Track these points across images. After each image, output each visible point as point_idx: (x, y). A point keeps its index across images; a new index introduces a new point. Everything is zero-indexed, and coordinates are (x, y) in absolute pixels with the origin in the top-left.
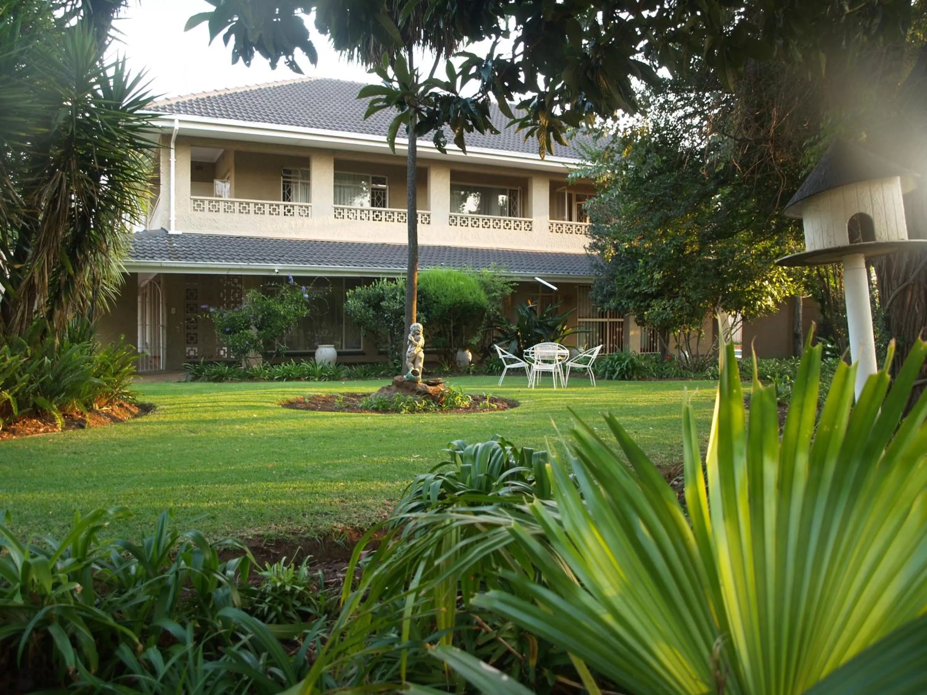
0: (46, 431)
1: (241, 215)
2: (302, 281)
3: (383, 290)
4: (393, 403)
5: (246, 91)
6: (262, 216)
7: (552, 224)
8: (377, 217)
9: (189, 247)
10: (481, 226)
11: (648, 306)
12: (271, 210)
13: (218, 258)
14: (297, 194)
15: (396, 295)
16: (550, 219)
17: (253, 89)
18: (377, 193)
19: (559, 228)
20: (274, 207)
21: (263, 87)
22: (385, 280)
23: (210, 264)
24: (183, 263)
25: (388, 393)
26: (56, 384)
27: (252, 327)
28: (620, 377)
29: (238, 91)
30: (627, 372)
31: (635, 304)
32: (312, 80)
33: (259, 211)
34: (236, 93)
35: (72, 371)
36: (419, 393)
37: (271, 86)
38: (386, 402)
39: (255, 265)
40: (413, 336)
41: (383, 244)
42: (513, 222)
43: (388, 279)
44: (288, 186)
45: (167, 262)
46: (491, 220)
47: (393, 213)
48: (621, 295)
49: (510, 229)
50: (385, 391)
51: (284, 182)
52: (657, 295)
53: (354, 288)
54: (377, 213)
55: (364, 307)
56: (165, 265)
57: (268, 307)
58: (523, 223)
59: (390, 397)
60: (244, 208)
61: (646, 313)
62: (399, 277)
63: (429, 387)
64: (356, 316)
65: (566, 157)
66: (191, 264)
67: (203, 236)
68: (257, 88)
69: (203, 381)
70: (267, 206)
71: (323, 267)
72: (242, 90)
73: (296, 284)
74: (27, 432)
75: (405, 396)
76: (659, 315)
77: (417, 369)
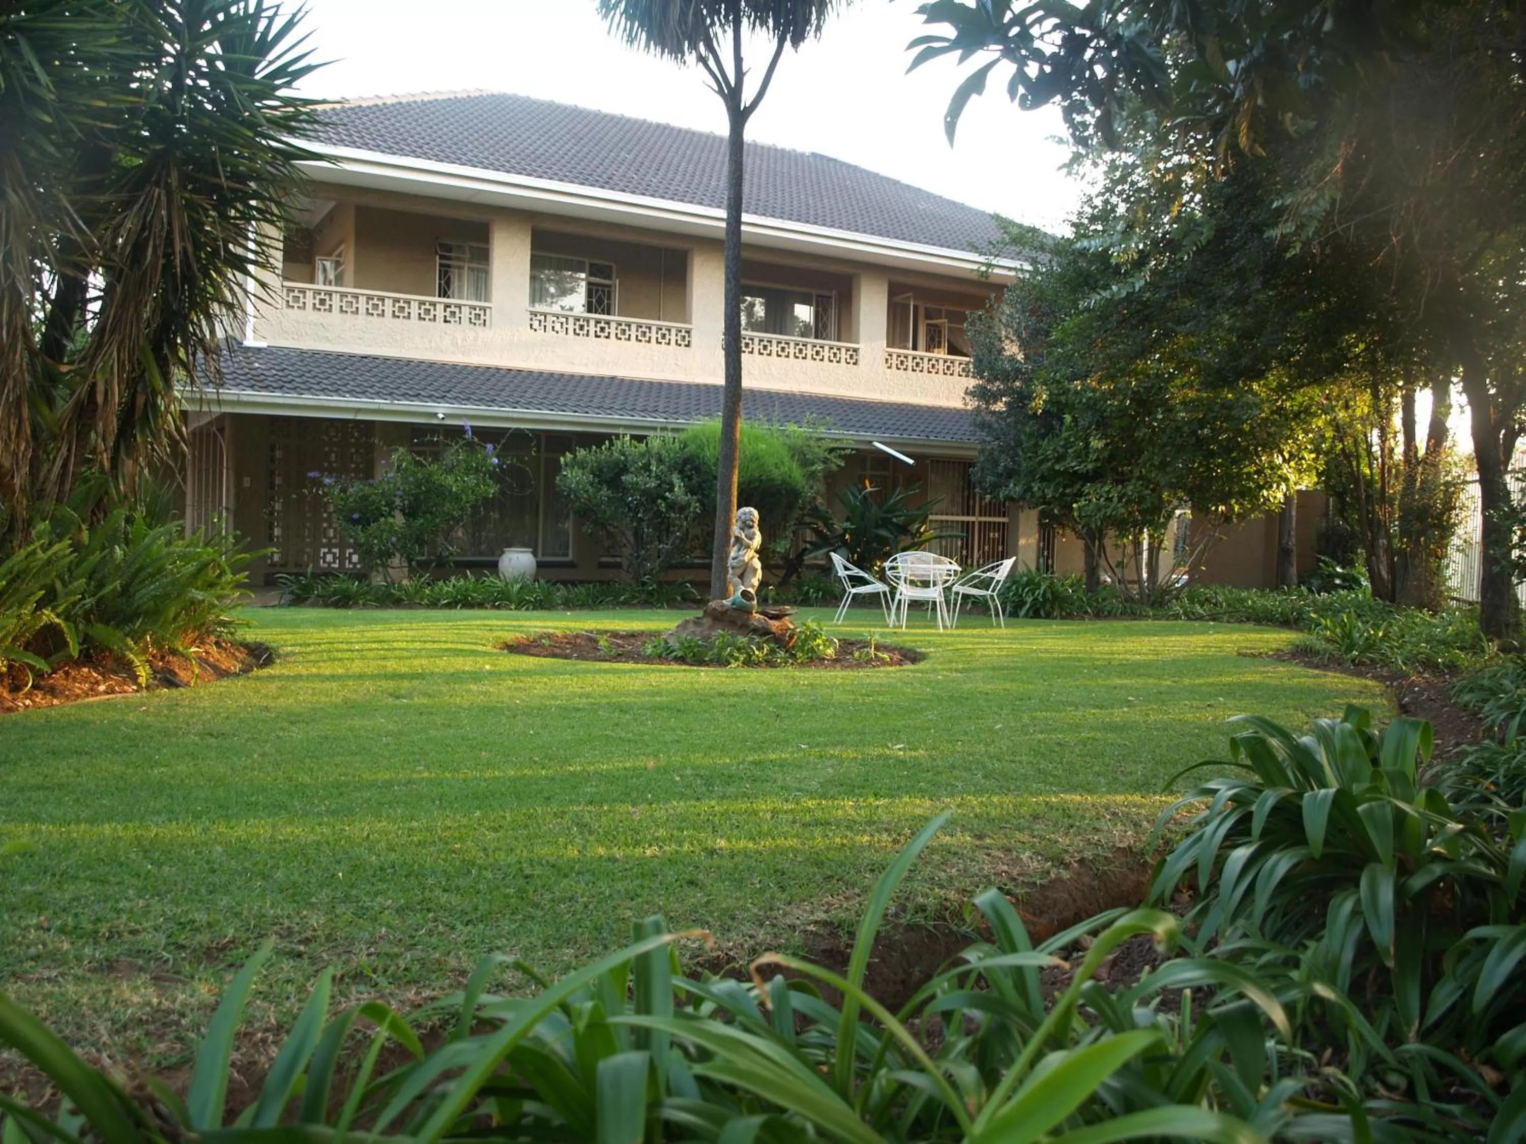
0: (110, 691)
1: (370, 317)
2: (486, 435)
3: (624, 455)
4: (711, 649)
5: (377, 106)
6: (405, 321)
7: (890, 355)
8: (602, 332)
9: (283, 370)
10: (774, 353)
11: (1079, 495)
12: (422, 312)
13: (337, 391)
14: (460, 288)
15: (649, 464)
16: (888, 346)
17: (389, 102)
18: (597, 291)
19: (902, 363)
20: (427, 306)
21: (404, 101)
22: (627, 438)
23: (324, 399)
24: (277, 397)
25: (698, 630)
26: (124, 599)
27: (397, 513)
28: (1031, 613)
29: (364, 104)
30: (1043, 604)
31: (1056, 491)
32: (485, 94)
33: (401, 313)
34: (360, 107)
35: (152, 576)
36: (755, 631)
37: (418, 99)
38: (699, 646)
39: (404, 404)
40: (742, 529)
41: (613, 378)
42: (827, 348)
43: (633, 437)
44: (446, 273)
45: (249, 394)
46: (792, 345)
47: (629, 325)
48: (1031, 473)
49: (822, 360)
50: (691, 627)
51: (441, 265)
52: (1095, 476)
53: (573, 452)
54: (602, 325)
55: (592, 484)
56: (245, 399)
57: (428, 479)
58: (843, 350)
59: (706, 638)
60: (376, 306)
61: (1075, 505)
62: (651, 434)
63: (772, 622)
64: (578, 498)
65: (919, 242)
66: (291, 398)
67: (302, 352)
68: (394, 101)
69: (314, 605)
70: (415, 305)
71: (520, 412)
72: (371, 103)
73: (476, 440)
74: (78, 691)
75: (733, 636)
76: (1099, 510)
77: (750, 590)
